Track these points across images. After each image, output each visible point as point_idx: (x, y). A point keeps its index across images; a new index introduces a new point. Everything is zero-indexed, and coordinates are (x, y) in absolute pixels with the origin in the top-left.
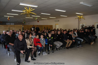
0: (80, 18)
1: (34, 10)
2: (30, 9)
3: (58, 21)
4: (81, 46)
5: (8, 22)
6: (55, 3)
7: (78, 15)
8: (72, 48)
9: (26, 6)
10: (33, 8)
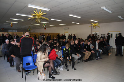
0: (95, 25)
1: (46, 14)
2: (41, 12)
3: (67, 28)
4: (99, 58)
5: (10, 29)
6: (72, 6)
7: (93, 22)
8: (91, 61)
9: (36, 9)
10: (45, 11)
